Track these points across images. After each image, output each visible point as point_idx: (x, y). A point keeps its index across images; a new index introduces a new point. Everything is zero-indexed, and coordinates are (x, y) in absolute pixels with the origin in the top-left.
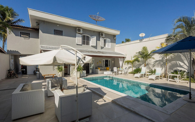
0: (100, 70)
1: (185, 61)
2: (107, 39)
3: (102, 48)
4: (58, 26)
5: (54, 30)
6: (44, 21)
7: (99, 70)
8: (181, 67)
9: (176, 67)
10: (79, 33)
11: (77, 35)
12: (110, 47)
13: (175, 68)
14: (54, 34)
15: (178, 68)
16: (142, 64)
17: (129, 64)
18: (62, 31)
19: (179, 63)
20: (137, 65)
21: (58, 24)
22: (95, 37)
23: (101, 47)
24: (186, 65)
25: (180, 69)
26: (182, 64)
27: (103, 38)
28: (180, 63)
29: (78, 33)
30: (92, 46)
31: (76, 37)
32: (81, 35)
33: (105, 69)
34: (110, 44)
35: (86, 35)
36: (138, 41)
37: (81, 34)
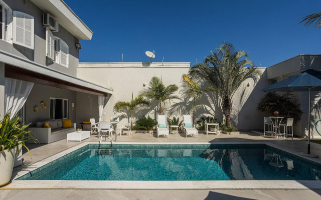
0: (53, 130)
1: (211, 105)
7: (50, 129)
8: (208, 112)
9: (202, 113)
12: (68, 67)
13: (201, 115)
15: (205, 114)
16: (151, 110)
19: (206, 108)
20: (139, 112)
24: (213, 110)
25: (207, 115)
26: (209, 109)
28: (207, 106)
33: (61, 125)
36: (140, 64)
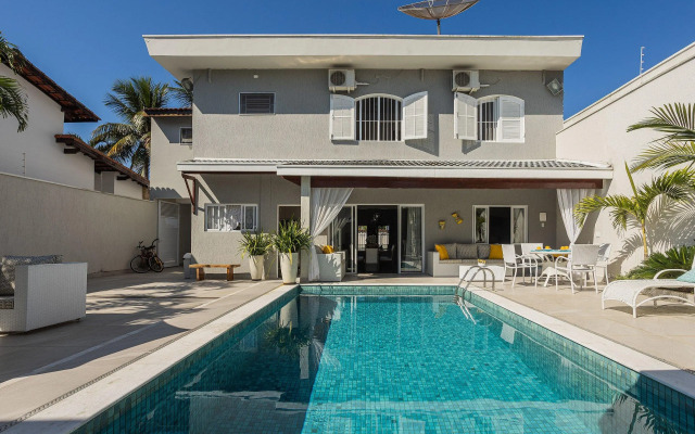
0: (449, 258)
2: (502, 98)
3: (468, 147)
4: (256, 77)
5: (243, 96)
6: (208, 70)
10: (345, 93)
11: (334, 99)
12: (522, 140)
14: (243, 112)
17: (630, 222)
18: (272, 96)
21: (255, 71)
22: (425, 99)
23: (464, 141)
27: (475, 95)
29: (338, 92)
30: (408, 142)
31: (328, 112)
32: (353, 101)
33: (485, 254)
34: (522, 119)
35: (379, 95)
37: (352, 94)
